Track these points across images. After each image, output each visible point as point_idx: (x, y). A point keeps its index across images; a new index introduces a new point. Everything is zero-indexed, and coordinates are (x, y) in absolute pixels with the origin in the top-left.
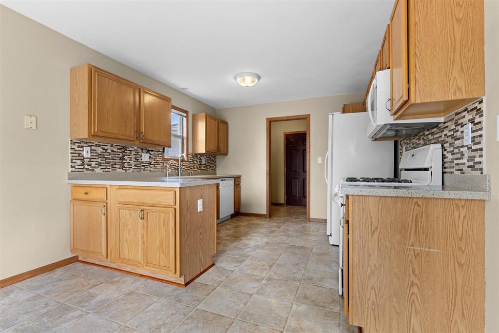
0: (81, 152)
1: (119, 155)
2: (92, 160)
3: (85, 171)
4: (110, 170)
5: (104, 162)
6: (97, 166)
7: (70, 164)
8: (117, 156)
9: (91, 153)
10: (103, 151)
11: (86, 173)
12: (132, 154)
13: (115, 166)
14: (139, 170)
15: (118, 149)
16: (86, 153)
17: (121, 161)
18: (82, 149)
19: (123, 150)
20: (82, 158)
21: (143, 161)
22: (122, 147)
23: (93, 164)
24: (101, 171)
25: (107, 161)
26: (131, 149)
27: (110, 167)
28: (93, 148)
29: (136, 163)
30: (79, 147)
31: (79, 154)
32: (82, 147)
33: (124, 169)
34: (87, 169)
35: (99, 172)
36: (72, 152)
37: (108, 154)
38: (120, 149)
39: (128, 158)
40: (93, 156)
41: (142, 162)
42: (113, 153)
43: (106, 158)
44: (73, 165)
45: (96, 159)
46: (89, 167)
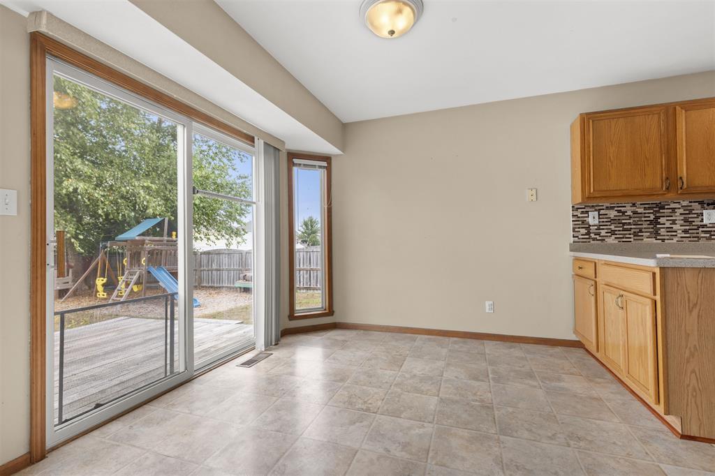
0: (585, 219)
1: (649, 217)
2: (601, 227)
3: (592, 242)
4: (632, 240)
5: (621, 229)
6: (610, 234)
7: (572, 233)
8: (643, 219)
9: (599, 218)
10: (618, 214)
11: (592, 245)
12: (678, 214)
13: (640, 234)
14: (696, 239)
15: (645, 208)
16: (593, 219)
17: (652, 226)
18: (587, 215)
19: (657, 209)
20: (587, 226)
21: (705, 222)
22: (655, 206)
23: (603, 233)
24: (616, 241)
25: (625, 227)
26: (673, 206)
27: (632, 236)
28: (602, 212)
29: (688, 228)
30: (582, 213)
31: (583, 222)
32: (587, 212)
33: (658, 237)
34: (594, 239)
35: (614, 242)
36: (574, 219)
37: (628, 217)
38: (649, 208)
39: (667, 220)
40: (603, 222)
41: (704, 226)
42: (635, 215)
43: (624, 224)
44: (576, 234)
45: (607, 225)
46: (597, 237)
